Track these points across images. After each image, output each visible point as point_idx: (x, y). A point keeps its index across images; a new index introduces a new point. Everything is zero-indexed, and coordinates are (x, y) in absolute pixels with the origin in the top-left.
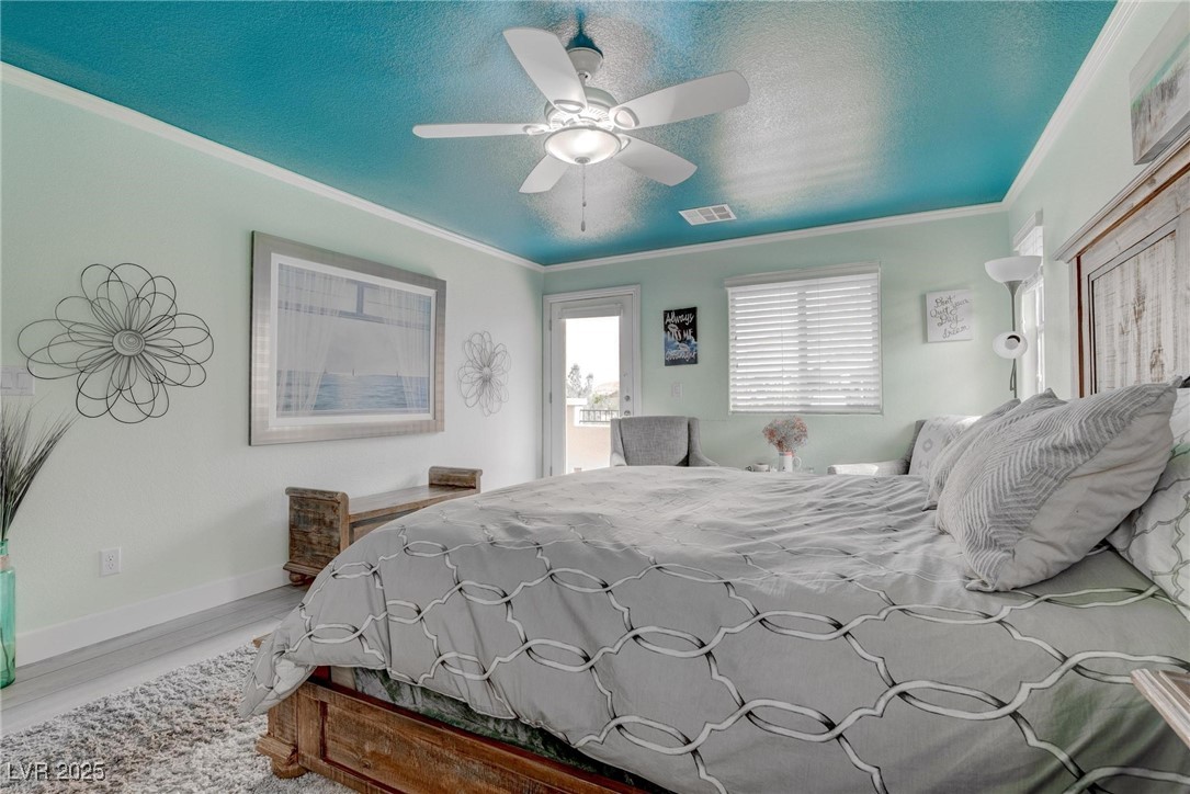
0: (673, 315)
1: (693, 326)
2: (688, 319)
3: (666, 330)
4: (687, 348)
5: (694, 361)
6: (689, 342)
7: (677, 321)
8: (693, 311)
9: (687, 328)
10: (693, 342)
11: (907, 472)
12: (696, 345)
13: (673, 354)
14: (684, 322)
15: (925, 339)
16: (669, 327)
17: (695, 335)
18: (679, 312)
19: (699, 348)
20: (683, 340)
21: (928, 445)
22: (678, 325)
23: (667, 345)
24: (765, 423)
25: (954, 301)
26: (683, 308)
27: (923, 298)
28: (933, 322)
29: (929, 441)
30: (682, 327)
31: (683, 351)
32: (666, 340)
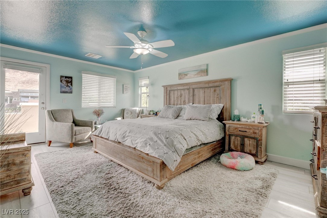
0: (64, 78)
1: (71, 82)
2: (70, 80)
3: (61, 81)
4: (69, 89)
5: (71, 92)
6: (70, 87)
7: (65, 79)
8: (71, 78)
9: (69, 82)
10: (71, 87)
11: (124, 119)
12: (72, 88)
13: (63, 90)
14: (68, 81)
15: (123, 93)
16: (62, 81)
17: (71, 85)
18: (66, 77)
19: (73, 89)
20: (68, 86)
21: (127, 113)
22: (65, 81)
23: (61, 87)
24: (93, 110)
25: (128, 87)
26: (67, 76)
27: (123, 85)
28: (124, 90)
29: (127, 112)
30: (67, 82)
31: (67, 89)
32: (61, 85)
